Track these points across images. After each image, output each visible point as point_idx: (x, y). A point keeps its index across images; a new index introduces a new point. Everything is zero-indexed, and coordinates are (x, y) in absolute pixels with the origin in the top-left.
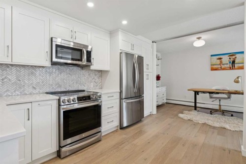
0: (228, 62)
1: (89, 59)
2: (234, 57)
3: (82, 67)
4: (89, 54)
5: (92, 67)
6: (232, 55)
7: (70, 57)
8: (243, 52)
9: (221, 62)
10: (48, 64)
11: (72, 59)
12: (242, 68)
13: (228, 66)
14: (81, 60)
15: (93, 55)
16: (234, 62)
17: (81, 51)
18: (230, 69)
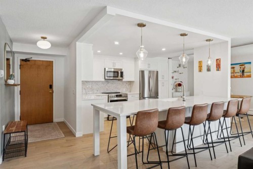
0: (239, 71)
1: (122, 76)
2: (243, 67)
3: (119, 80)
4: (122, 73)
5: (124, 80)
6: (242, 65)
7: (112, 76)
8: (250, 63)
9: (234, 71)
10: (103, 80)
11: (114, 77)
12: (249, 76)
13: (239, 74)
14: (118, 77)
15: (124, 74)
16: (243, 71)
17: (118, 72)
18: (241, 77)
